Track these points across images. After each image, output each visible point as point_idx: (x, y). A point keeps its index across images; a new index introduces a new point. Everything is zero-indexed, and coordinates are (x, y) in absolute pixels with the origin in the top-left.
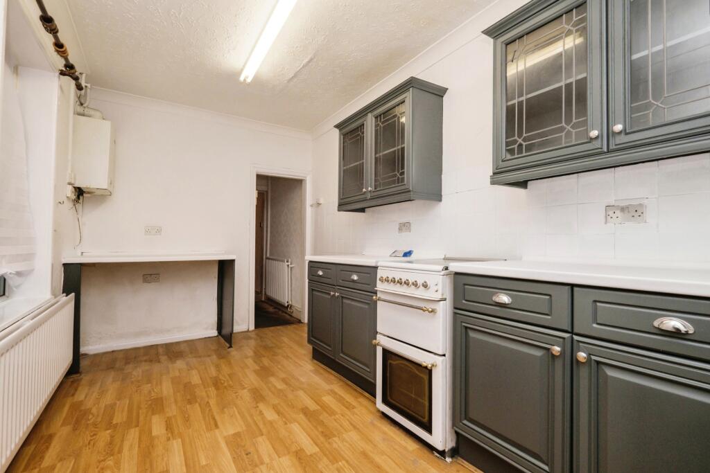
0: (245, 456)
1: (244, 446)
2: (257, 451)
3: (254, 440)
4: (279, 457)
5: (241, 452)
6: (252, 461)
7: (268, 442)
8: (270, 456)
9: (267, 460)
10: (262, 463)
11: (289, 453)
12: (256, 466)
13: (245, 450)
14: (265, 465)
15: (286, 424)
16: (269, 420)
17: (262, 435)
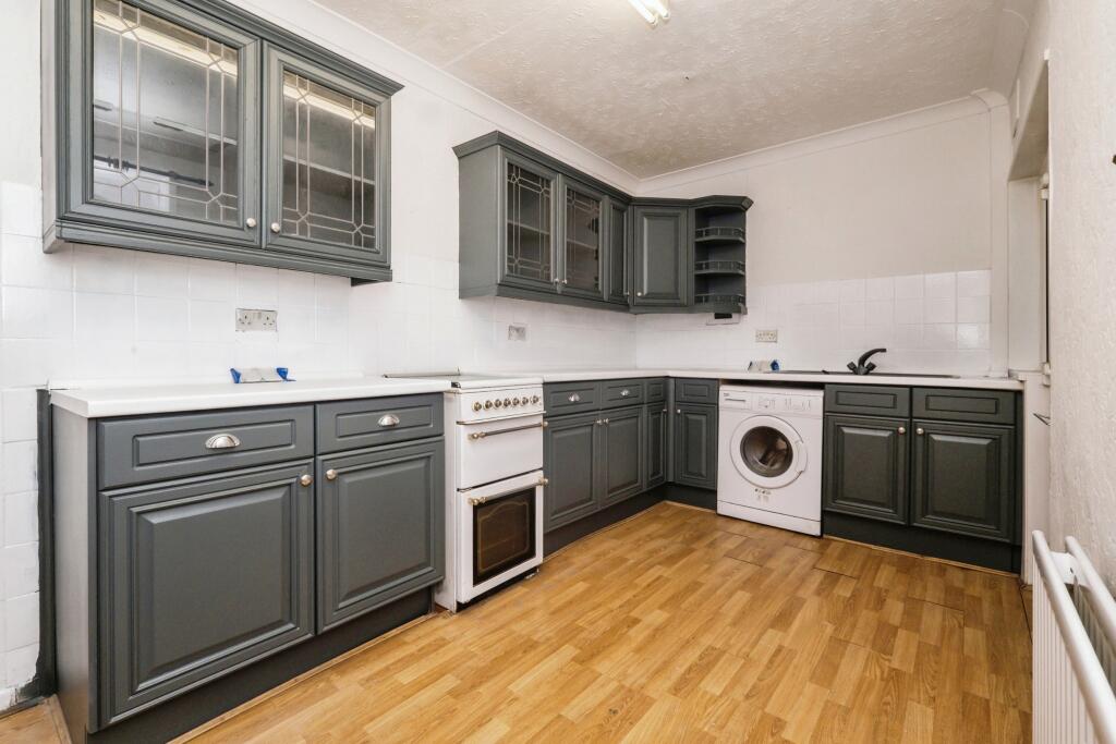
0: (620, 713)
1: (600, 726)
2: (602, 703)
3: (577, 722)
4: (599, 676)
5: (614, 724)
6: (623, 700)
8: (603, 686)
9: (614, 685)
10: (623, 687)
11: (588, 669)
12: (629, 691)
13: (609, 719)
14: (623, 683)
15: (516, 699)
16: (509, 729)
17: (560, 716)
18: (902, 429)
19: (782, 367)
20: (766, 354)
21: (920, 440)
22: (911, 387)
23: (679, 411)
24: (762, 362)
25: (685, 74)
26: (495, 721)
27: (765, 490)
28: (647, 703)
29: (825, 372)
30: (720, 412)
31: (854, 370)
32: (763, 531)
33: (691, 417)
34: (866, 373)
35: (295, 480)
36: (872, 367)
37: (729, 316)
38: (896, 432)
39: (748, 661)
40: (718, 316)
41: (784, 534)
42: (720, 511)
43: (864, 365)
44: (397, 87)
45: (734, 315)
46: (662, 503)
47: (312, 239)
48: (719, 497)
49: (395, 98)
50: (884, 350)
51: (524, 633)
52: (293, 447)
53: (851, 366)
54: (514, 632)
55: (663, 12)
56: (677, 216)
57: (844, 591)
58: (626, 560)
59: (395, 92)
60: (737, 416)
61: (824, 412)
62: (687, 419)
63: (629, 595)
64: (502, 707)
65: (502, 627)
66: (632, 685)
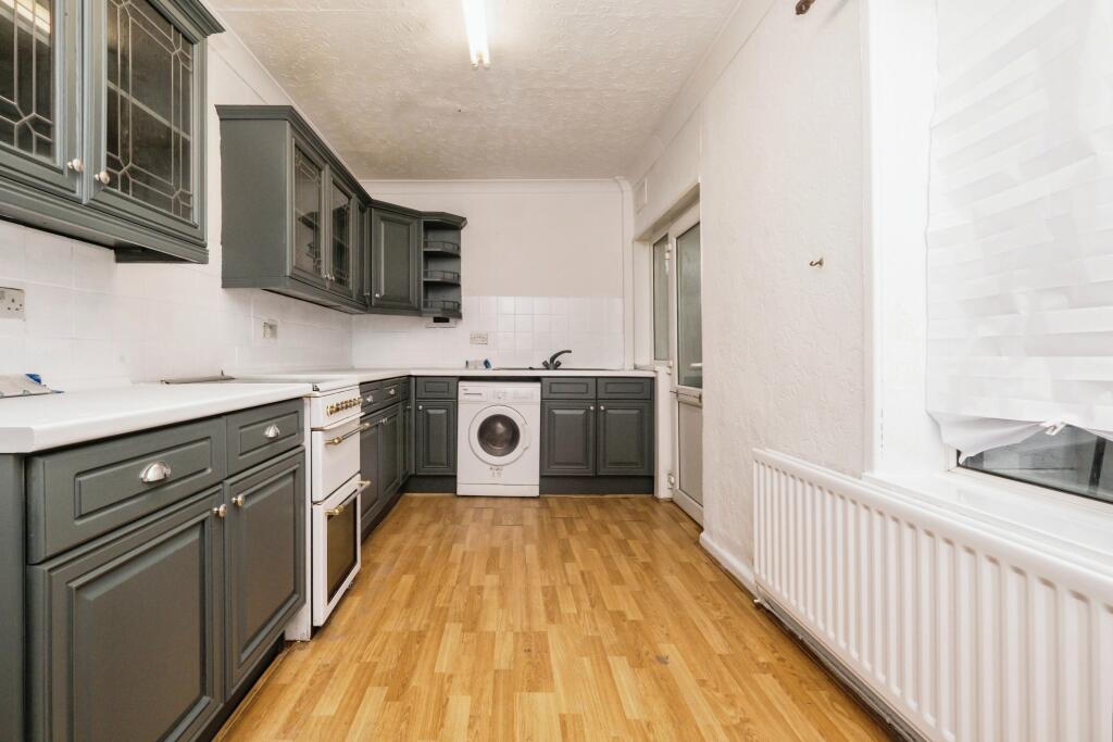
0: (533, 648)
1: (529, 663)
2: (515, 650)
3: (512, 668)
4: (494, 633)
5: (536, 657)
6: (526, 641)
7: (496, 657)
8: (504, 639)
9: (510, 636)
10: (517, 634)
11: (481, 633)
12: (524, 634)
13: (530, 656)
14: (515, 631)
15: (451, 676)
16: (469, 698)
17: (496, 671)
18: (592, 408)
19: (493, 365)
20: (478, 354)
21: (602, 414)
22: (597, 378)
23: (421, 407)
24: (476, 361)
25: (459, 106)
26: (453, 699)
27: (498, 467)
28: (543, 636)
29: (531, 369)
30: (460, 406)
31: (546, 366)
32: (499, 501)
33: (431, 411)
34: (555, 369)
35: (208, 514)
36: (559, 364)
37: (447, 321)
38: (588, 410)
39: (574, 588)
40: (437, 320)
41: (514, 501)
42: (459, 493)
43: (553, 363)
44: (218, 29)
45: (451, 320)
46: (403, 497)
47: (133, 198)
48: (459, 481)
49: (212, 39)
50: (570, 352)
51: (400, 629)
52: (209, 471)
53: (545, 364)
54: (390, 633)
55: (486, 61)
56: (408, 224)
57: (582, 527)
58: (424, 548)
59: (213, 32)
60: (474, 407)
61: (542, 399)
62: (428, 415)
63: (455, 572)
64: (446, 687)
65: (373, 634)
66: (522, 628)
